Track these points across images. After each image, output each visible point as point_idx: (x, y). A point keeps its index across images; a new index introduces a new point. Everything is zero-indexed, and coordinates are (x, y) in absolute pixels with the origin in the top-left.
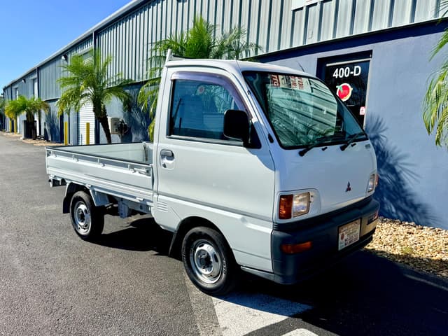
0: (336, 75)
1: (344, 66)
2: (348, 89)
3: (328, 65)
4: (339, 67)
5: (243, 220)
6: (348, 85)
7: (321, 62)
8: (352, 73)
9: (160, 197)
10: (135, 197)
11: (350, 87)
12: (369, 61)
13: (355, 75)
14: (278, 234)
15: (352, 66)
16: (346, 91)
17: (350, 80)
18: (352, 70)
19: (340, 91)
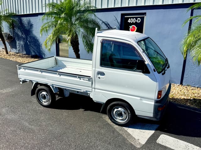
0: (129, 21)
1: (133, 18)
2: (135, 28)
3: (125, 17)
4: (131, 18)
5: (141, 100)
6: (135, 26)
7: (123, 15)
8: (136, 21)
9: (96, 90)
10: (81, 90)
11: (136, 27)
12: (144, 17)
13: (138, 22)
14: (157, 104)
15: (136, 18)
16: (134, 29)
17: (136, 24)
18: (136, 20)
19: (131, 28)
